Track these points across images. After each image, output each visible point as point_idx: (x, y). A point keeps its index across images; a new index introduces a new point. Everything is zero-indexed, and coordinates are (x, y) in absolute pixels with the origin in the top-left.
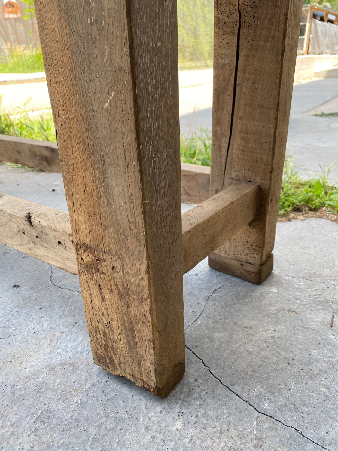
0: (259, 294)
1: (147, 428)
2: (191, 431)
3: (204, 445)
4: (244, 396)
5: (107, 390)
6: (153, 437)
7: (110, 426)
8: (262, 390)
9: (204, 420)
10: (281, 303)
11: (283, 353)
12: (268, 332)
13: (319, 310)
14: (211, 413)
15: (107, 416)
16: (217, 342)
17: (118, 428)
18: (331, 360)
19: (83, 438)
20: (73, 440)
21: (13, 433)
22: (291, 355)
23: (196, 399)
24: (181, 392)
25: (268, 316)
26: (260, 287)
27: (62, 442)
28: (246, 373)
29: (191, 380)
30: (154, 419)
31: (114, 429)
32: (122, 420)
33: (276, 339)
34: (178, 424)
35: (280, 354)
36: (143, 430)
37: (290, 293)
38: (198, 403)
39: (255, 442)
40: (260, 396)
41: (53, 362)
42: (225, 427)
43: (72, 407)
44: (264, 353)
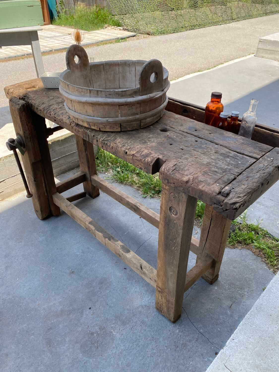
0: (210, 289)
1: (169, 330)
2: (180, 334)
4: (196, 326)
5: (159, 317)
6: (171, 333)
7: (160, 328)
8: (201, 326)
9: (184, 331)
10: (217, 295)
11: (211, 315)
12: (208, 306)
13: (229, 300)
14: (186, 330)
15: (159, 325)
16: (192, 307)
17: (162, 329)
18: (225, 320)
19: (153, 330)
20: (151, 330)
21: (135, 325)
22: (214, 316)
23: (183, 325)
24: (179, 322)
25: (211, 300)
26: (211, 286)
27: (148, 330)
28: (198, 320)
29: (182, 319)
30: (171, 328)
31: (161, 329)
32: (163, 327)
33: (210, 309)
34: (177, 331)
35: (210, 315)
36: (168, 331)
37: (221, 290)
38: (183, 326)
39: (196, 339)
40: (200, 328)
41: (142, 304)
42: (189, 334)
43: (150, 321)
44: (205, 314)
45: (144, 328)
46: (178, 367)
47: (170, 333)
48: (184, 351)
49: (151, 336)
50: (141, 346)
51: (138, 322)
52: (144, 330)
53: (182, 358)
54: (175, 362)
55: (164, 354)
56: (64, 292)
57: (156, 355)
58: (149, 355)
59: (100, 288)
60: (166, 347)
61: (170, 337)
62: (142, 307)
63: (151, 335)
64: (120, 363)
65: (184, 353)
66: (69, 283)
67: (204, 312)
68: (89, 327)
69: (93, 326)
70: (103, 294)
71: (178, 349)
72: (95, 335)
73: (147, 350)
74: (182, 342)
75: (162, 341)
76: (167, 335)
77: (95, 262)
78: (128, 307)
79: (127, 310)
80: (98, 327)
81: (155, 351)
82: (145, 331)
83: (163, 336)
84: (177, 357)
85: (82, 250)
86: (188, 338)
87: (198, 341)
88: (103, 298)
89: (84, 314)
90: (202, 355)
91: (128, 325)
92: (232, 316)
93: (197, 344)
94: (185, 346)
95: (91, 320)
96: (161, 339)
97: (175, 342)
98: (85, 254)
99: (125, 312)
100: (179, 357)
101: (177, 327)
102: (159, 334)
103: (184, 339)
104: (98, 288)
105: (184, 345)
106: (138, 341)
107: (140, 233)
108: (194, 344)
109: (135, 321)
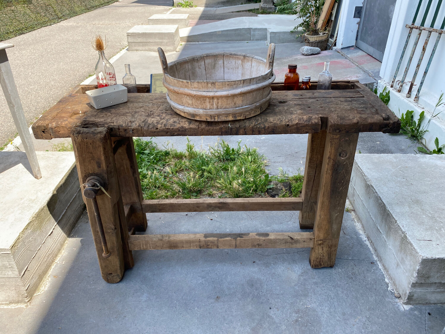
1: (336, 274)
4: (345, 258)
5: (320, 272)
7: (329, 277)
8: (346, 256)
9: (343, 267)
18: (352, 242)
19: (327, 282)
21: (314, 289)
27: (325, 285)
30: (335, 272)
31: (331, 277)
41: (299, 274)
42: (348, 266)
43: (318, 279)
45: (321, 286)
46: (367, 288)
48: (358, 277)
50: (335, 297)
51: (312, 286)
52: (323, 287)
53: (362, 281)
54: (362, 287)
55: (352, 288)
56: (233, 316)
57: (349, 293)
58: (346, 297)
59: (256, 290)
60: (347, 284)
61: (341, 276)
62: (301, 276)
63: (330, 286)
64: (338, 318)
66: (227, 307)
68: (288, 319)
69: (290, 316)
70: (265, 291)
71: (354, 279)
72: (300, 319)
73: (341, 296)
74: (350, 273)
75: (341, 283)
76: (338, 277)
77: (224, 276)
78: (293, 284)
79: (295, 285)
80: (294, 314)
81: (345, 292)
83: (337, 280)
85: (199, 276)
86: (350, 269)
88: (269, 293)
89: (272, 316)
90: (367, 270)
91: (310, 294)
92: (352, 238)
93: (358, 267)
94: (355, 274)
95: (282, 314)
96: (339, 283)
98: (207, 277)
99: (296, 289)
100: (360, 282)
101: (337, 268)
102: (333, 281)
103: (348, 271)
104: (254, 291)
105: (353, 274)
106: (328, 296)
107: (228, 230)
108: (357, 269)
109: (310, 287)
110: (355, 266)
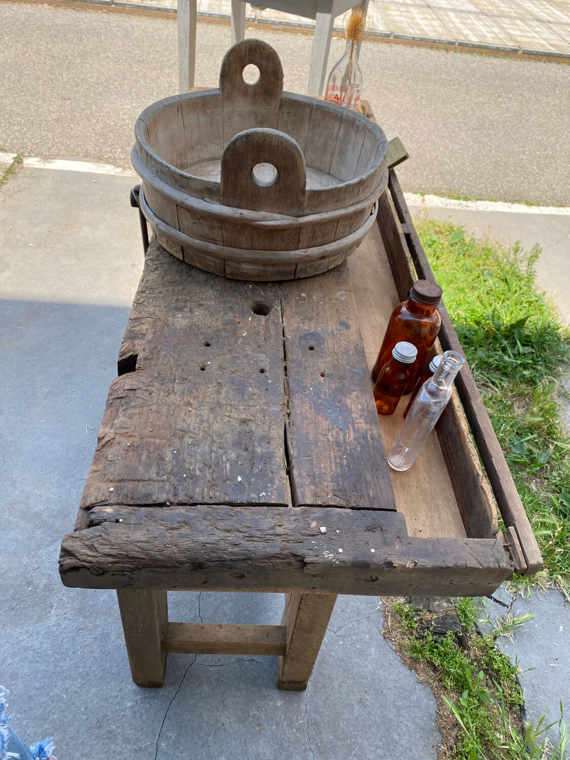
0: (266, 694)
1: (121, 690)
2: (128, 712)
3: (124, 723)
4: (165, 729)
6: (117, 696)
7: (113, 672)
8: (173, 737)
9: (138, 715)
10: (265, 715)
11: (211, 738)
12: (227, 719)
13: (273, 747)
14: (144, 717)
15: (118, 666)
16: (199, 691)
19: (102, 664)
20: (99, 661)
21: (90, 630)
22: (212, 744)
23: (149, 703)
24: (150, 693)
25: (244, 713)
26: (277, 691)
27: (96, 655)
28: (181, 722)
29: (161, 693)
30: (127, 690)
31: (113, 674)
32: (119, 674)
33: (222, 728)
34: (129, 704)
35: (209, 736)
36: (118, 688)
37: (283, 717)
38: (147, 706)
39: (138, 748)
40: (168, 738)
42: (139, 729)
44: (205, 725)
45: (95, 647)
47: (116, 694)
48: (100, 745)
49: (86, 670)
50: (59, 669)
51: (100, 629)
52: (91, 650)
53: (85, 751)
54: (67, 745)
55: (71, 716)
57: (60, 704)
58: (51, 694)
60: (86, 708)
61: (110, 701)
63: (90, 667)
64: (9, 661)
65: (97, 747)
67: (206, 719)
68: (38, 570)
69: (44, 574)
71: (96, 731)
72: (30, 589)
73: (59, 684)
74: (114, 727)
75: (92, 693)
76: (109, 692)
80: (46, 581)
81: (65, 697)
82: (92, 652)
83: (102, 688)
84: (80, 741)
86: (129, 732)
87: (138, 755)
89: (53, 546)
91: (81, 620)
93: (130, 756)
94: (109, 738)
95: (52, 562)
96: (94, 690)
97: (105, 716)
99: (102, 595)
100: (82, 743)
101: (138, 698)
102: (100, 678)
103: (123, 726)
105: (111, 736)
106: (64, 656)
108: (126, 751)
109: (98, 623)
110: (136, 751)
